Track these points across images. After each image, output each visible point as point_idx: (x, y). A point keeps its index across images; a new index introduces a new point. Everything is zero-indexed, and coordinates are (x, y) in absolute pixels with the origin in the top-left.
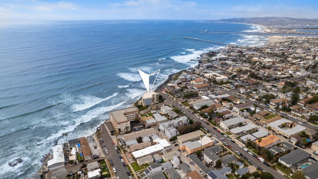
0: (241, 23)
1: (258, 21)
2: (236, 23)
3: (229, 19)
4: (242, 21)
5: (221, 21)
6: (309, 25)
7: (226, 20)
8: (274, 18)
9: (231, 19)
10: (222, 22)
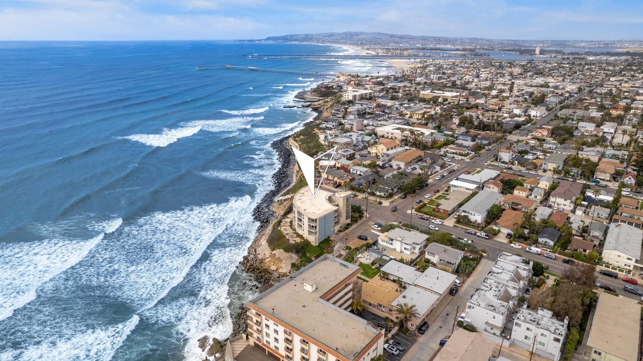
0: (308, 43)
1: (336, 40)
2: (298, 43)
3: (283, 37)
4: (309, 39)
5: (269, 41)
6: (420, 45)
7: (277, 38)
8: (362, 33)
9: (287, 36)
10: (272, 42)
